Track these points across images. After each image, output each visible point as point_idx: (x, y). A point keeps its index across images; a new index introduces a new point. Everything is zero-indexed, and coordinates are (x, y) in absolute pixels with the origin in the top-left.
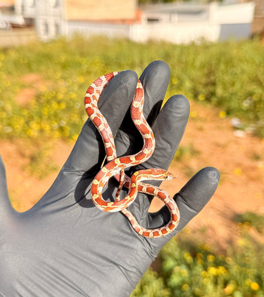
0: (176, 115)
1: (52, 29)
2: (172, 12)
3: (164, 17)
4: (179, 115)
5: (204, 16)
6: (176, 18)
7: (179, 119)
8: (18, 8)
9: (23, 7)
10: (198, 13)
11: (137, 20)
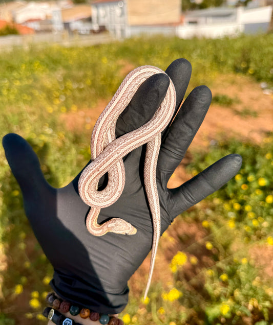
0: (201, 102)
1: (119, 32)
2: (207, 16)
3: (202, 20)
4: (203, 103)
5: (232, 18)
6: (210, 20)
7: (203, 105)
8: (94, 19)
9: (98, 18)
10: (227, 16)
11: (180, 23)
